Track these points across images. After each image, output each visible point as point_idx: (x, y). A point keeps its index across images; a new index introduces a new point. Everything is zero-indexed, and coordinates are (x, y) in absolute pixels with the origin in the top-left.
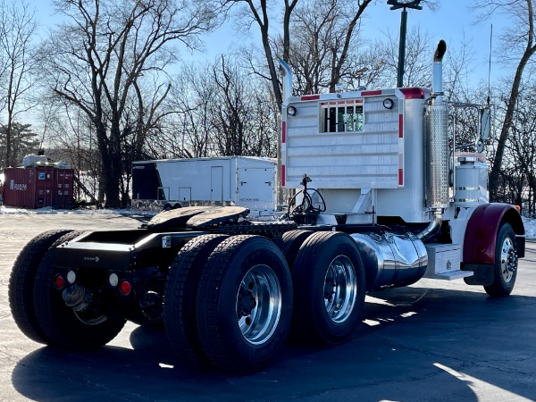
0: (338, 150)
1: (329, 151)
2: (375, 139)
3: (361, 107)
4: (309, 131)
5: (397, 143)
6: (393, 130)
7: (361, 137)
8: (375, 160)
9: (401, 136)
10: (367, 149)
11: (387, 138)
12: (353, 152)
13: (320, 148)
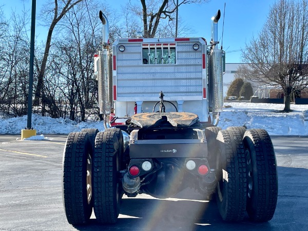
0: (158, 76)
1: (151, 77)
2: (183, 69)
3: (175, 48)
4: (135, 63)
5: (201, 72)
6: (197, 63)
7: (173, 67)
8: (184, 82)
9: (204, 67)
10: (179, 76)
11: (192, 69)
12: (169, 77)
13: (144, 75)
